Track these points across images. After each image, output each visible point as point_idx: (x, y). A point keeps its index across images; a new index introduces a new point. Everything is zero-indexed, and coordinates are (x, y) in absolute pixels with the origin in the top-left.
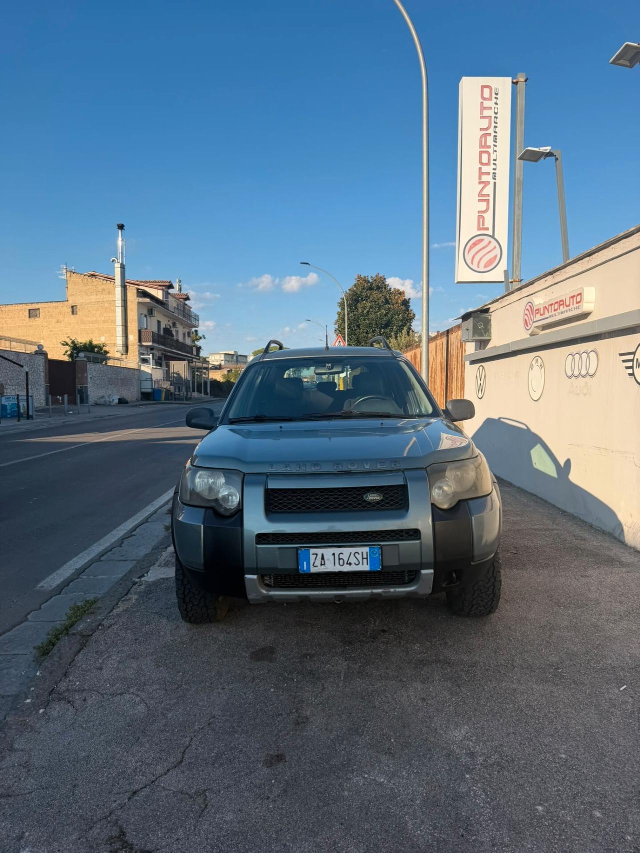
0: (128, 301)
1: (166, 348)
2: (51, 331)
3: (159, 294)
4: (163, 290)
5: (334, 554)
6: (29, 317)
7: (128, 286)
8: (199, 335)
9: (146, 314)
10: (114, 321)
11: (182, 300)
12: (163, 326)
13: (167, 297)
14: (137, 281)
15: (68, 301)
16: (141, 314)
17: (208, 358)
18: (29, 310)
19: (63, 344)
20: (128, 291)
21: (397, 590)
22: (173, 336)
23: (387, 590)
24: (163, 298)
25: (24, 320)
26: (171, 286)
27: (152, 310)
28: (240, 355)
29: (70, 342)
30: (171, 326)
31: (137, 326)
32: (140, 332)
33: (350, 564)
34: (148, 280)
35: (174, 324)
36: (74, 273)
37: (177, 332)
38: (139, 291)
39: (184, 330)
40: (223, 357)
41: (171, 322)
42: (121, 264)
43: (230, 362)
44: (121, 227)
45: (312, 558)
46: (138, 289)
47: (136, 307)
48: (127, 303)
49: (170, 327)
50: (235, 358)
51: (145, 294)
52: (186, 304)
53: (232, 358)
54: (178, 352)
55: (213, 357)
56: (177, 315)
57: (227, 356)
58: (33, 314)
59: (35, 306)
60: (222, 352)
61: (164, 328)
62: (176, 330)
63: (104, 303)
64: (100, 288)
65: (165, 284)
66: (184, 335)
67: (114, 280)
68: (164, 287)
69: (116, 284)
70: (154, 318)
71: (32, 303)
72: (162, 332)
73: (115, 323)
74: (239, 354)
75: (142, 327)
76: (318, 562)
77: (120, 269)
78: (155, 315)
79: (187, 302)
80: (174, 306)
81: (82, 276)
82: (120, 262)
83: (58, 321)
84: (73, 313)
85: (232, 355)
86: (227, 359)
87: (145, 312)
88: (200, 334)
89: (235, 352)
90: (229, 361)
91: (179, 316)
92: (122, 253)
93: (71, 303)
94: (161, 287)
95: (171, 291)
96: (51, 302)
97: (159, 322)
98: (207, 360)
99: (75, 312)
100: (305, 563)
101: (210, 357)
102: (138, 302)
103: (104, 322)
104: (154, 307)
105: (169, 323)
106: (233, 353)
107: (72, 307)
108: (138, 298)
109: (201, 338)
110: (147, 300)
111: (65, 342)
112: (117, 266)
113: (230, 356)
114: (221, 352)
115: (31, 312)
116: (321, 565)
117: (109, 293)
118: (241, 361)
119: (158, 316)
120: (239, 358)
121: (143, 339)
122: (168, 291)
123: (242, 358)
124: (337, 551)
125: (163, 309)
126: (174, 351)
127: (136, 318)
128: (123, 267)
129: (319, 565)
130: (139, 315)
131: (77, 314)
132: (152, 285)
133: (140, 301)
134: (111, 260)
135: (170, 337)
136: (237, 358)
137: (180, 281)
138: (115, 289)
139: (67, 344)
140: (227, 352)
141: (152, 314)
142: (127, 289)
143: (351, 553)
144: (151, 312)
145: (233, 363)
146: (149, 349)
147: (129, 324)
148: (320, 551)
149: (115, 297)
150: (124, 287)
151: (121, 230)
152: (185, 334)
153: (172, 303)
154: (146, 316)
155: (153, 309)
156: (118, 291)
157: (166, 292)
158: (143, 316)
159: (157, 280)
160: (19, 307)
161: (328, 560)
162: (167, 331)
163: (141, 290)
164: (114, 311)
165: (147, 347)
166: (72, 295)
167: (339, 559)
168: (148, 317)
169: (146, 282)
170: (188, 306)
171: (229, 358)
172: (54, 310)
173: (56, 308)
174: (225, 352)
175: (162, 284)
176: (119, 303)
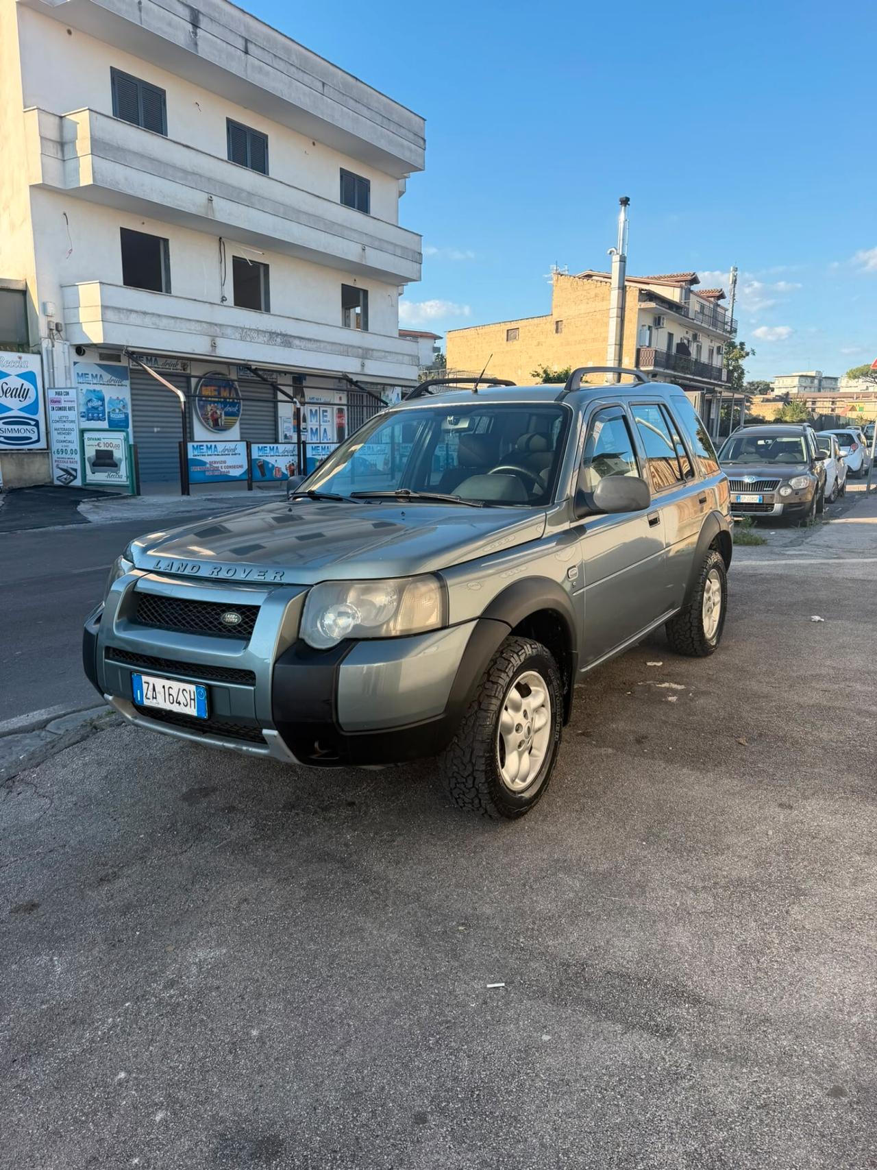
0: (626, 309)
1: (676, 373)
2: (530, 357)
3: (674, 294)
4: (681, 287)
5: (164, 687)
6: (507, 340)
7: (628, 287)
8: (745, 350)
9: (651, 325)
10: (605, 339)
11: (712, 299)
12: (676, 340)
13: (687, 297)
14: (648, 278)
15: (552, 315)
16: (643, 326)
17: (773, 383)
18: (508, 330)
19: (533, 375)
20: (627, 293)
21: (250, 749)
22: (689, 354)
23: (239, 747)
24: (681, 299)
25: (501, 344)
26: (694, 281)
27: (659, 318)
28: (825, 378)
29: (541, 371)
30: (690, 339)
31: (635, 343)
32: (638, 351)
33: (179, 703)
34: (662, 275)
35: (695, 337)
36: (562, 275)
37: (699, 348)
38: (643, 292)
39: (712, 344)
40: (796, 381)
41: (691, 333)
42: (621, 256)
43: (807, 389)
44: (625, 202)
45: (145, 686)
46: (641, 290)
47: (637, 316)
48: (624, 311)
49: (689, 341)
50: (816, 382)
51: (651, 296)
52: (719, 305)
53: (812, 382)
54: (695, 378)
55: (781, 381)
56: (700, 323)
57: (803, 379)
58: (511, 335)
59: (514, 326)
60: (798, 374)
61: (678, 344)
62: (698, 346)
63: (595, 314)
64: (593, 293)
65: (685, 278)
66: (711, 352)
67: (610, 278)
68: (684, 284)
69: (612, 286)
70: (662, 329)
71: (511, 322)
72: (674, 350)
73: (607, 341)
74: (823, 376)
75: (641, 344)
76: (150, 694)
77: (618, 263)
78: (665, 326)
79: (721, 302)
80: (696, 309)
81: (572, 278)
82: (621, 254)
83: (539, 344)
84: (557, 332)
85: (813, 377)
86: (804, 384)
87: (649, 321)
88: (747, 348)
89: (818, 372)
90: (805, 387)
91: (703, 325)
92: (623, 240)
93: (556, 317)
94: (679, 284)
95: (694, 288)
96: (532, 318)
97: (671, 336)
98: (771, 386)
99: (559, 330)
100: (139, 691)
101: (777, 382)
102: (639, 309)
103: (594, 340)
104: (663, 314)
105: (687, 336)
106: (814, 375)
107: (557, 322)
108: (640, 303)
109: (747, 354)
110: (652, 305)
111: (536, 372)
112: (616, 258)
113: (809, 379)
114: (794, 374)
115: (509, 333)
116: (153, 698)
117: (603, 300)
118: (825, 386)
119: (668, 326)
120: (824, 383)
121: (641, 362)
122: (689, 289)
123: (829, 381)
124: (168, 683)
125: (677, 315)
126: (688, 376)
127: (635, 332)
128: (623, 260)
129: (151, 698)
130: (640, 328)
131: (561, 332)
132: (667, 281)
133: (642, 307)
134: (609, 252)
135: (684, 357)
136: (820, 381)
137: (736, 269)
138: (610, 292)
139: (538, 375)
140: (804, 374)
141: (659, 324)
142: (626, 291)
143: (179, 690)
144: (658, 322)
145: (813, 389)
146: (650, 376)
147: (625, 342)
148: (151, 680)
149: (610, 303)
150: (623, 289)
151: (625, 206)
152: (713, 350)
153: (694, 305)
154: (650, 328)
155: (662, 316)
156: (615, 295)
157: (686, 290)
158: (647, 328)
159: (675, 274)
160: (497, 327)
161: (160, 693)
162: (683, 348)
163: (646, 290)
164: (607, 324)
165: (647, 373)
166: (556, 306)
167: (170, 695)
168: (653, 329)
169: (659, 278)
170: (722, 308)
171: (807, 382)
172: (535, 328)
173: (537, 325)
174: (800, 374)
175: (682, 278)
176: (614, 312)
